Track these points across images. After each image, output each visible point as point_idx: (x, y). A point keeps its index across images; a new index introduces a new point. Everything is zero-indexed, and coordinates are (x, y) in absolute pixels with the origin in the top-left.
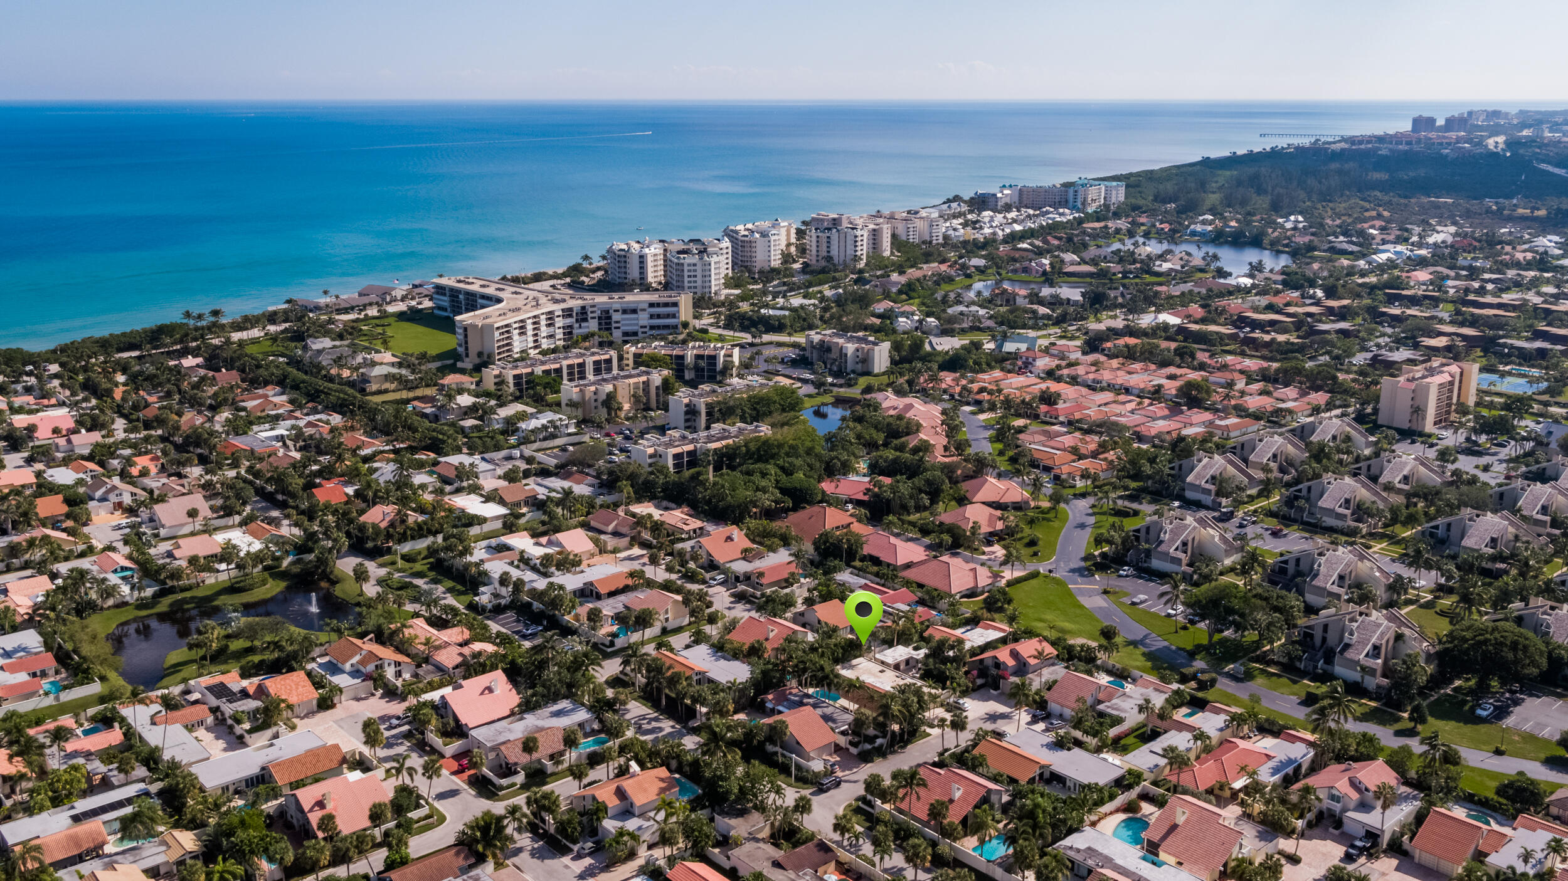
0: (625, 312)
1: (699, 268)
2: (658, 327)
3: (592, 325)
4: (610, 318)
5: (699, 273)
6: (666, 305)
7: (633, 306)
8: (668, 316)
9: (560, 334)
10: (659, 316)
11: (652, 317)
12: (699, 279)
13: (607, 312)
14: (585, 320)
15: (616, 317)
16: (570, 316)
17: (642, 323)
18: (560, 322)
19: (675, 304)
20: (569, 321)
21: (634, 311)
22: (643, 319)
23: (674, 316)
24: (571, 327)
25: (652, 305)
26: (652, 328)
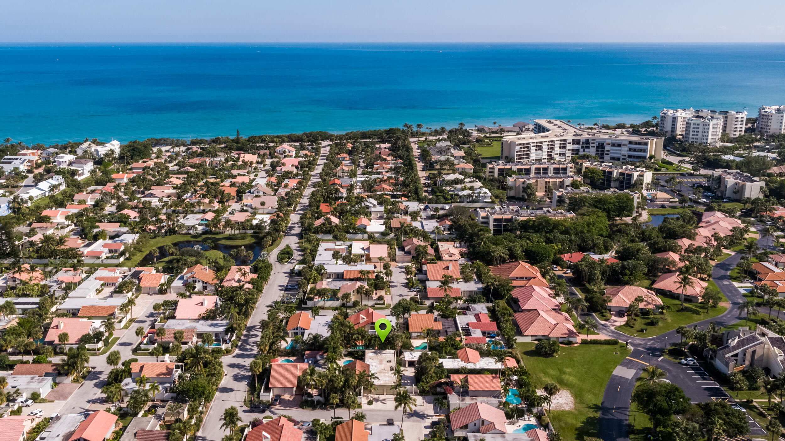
0: (613, 145)
1: (701, 127)
2: (634, 157)
3: (592, 151)
4: (604, 148)
5: (700, 130)
6: (640, 143)
7: (619, 142)
8: (641, 150)
9: (569, 153)
10: (635, 150)
11: (630, 150)
12: (700, 134)
13: (603, 144)
14: (588, 147)
15: (607, 147)
16: (578, 144)
17: (623, 153)
18: (570, 147)
19: (646, 144)
20: (576, 147)
21: (619, 145)
22: (624, 151)
23: (644, 151)
24: (578, 150)
25: (630, 143)
26: (630, 156)
